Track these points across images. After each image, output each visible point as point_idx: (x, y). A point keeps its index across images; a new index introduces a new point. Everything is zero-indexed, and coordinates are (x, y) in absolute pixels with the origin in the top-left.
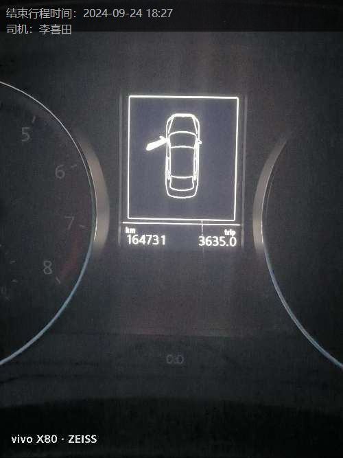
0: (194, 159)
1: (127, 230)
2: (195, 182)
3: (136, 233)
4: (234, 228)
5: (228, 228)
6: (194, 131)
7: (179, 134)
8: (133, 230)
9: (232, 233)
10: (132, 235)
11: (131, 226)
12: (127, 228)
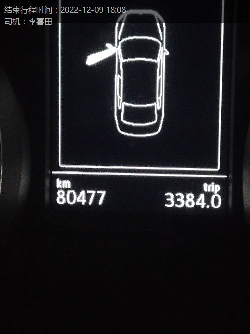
0: (158, 78)
1: (59, 183)
2: (160, 112)
3: (72, 188)
4: (217, 181)
5: (209, 181)
6: (158, 36)
7: (135, 40)
8: (68, 184)
9: (215, 188)
10: (66, 190)
11: (63, 178)
12: (58, 179)
